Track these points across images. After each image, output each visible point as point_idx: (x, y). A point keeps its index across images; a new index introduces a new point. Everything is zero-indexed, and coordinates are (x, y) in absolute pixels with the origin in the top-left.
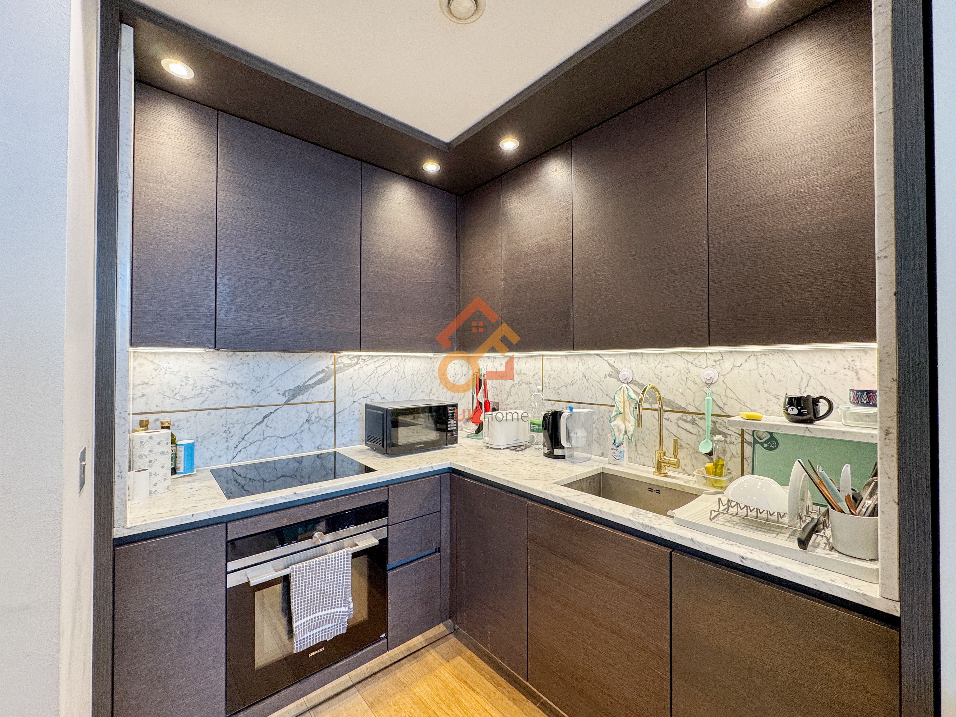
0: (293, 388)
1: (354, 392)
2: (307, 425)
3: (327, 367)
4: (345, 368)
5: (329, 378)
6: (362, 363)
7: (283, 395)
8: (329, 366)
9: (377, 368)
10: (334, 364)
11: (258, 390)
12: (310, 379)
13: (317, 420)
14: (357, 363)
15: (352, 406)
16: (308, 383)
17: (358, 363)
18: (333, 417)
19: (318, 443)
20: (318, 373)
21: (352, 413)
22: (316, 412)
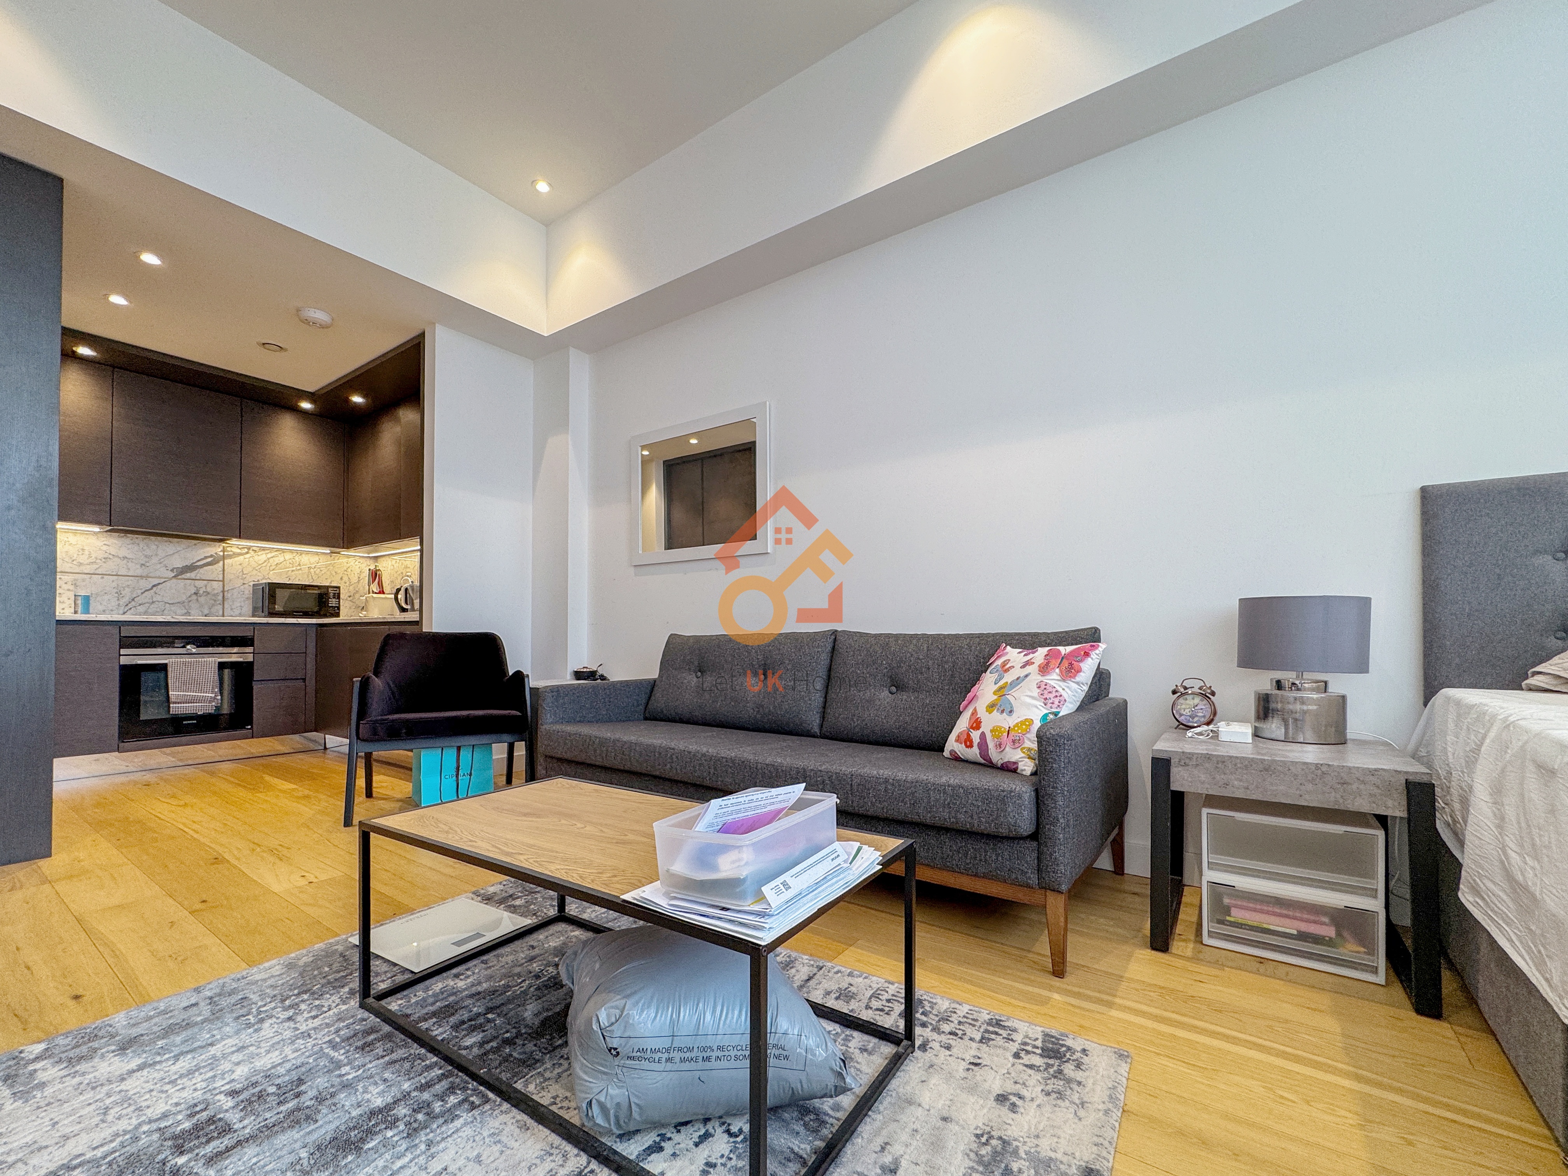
0: (181, 566)
1: (244, 577)
2: (194, 597)
3: (216, 554)
4: (235, 556)
5: (218, 562)
6: (253, 553)
7: (172, 570)
8: (219, 553)
9: (269, 559)
10: (224, 551)
11: (148, 564)
12: (199, 561)
13: (205, 594)
14: (247, 553)
15: (242, 588)
16: (196, 564)
18: (221, 594)
19: (206, 612)
20: (206, 557)
21: (242, 594)
22: (204, 588)
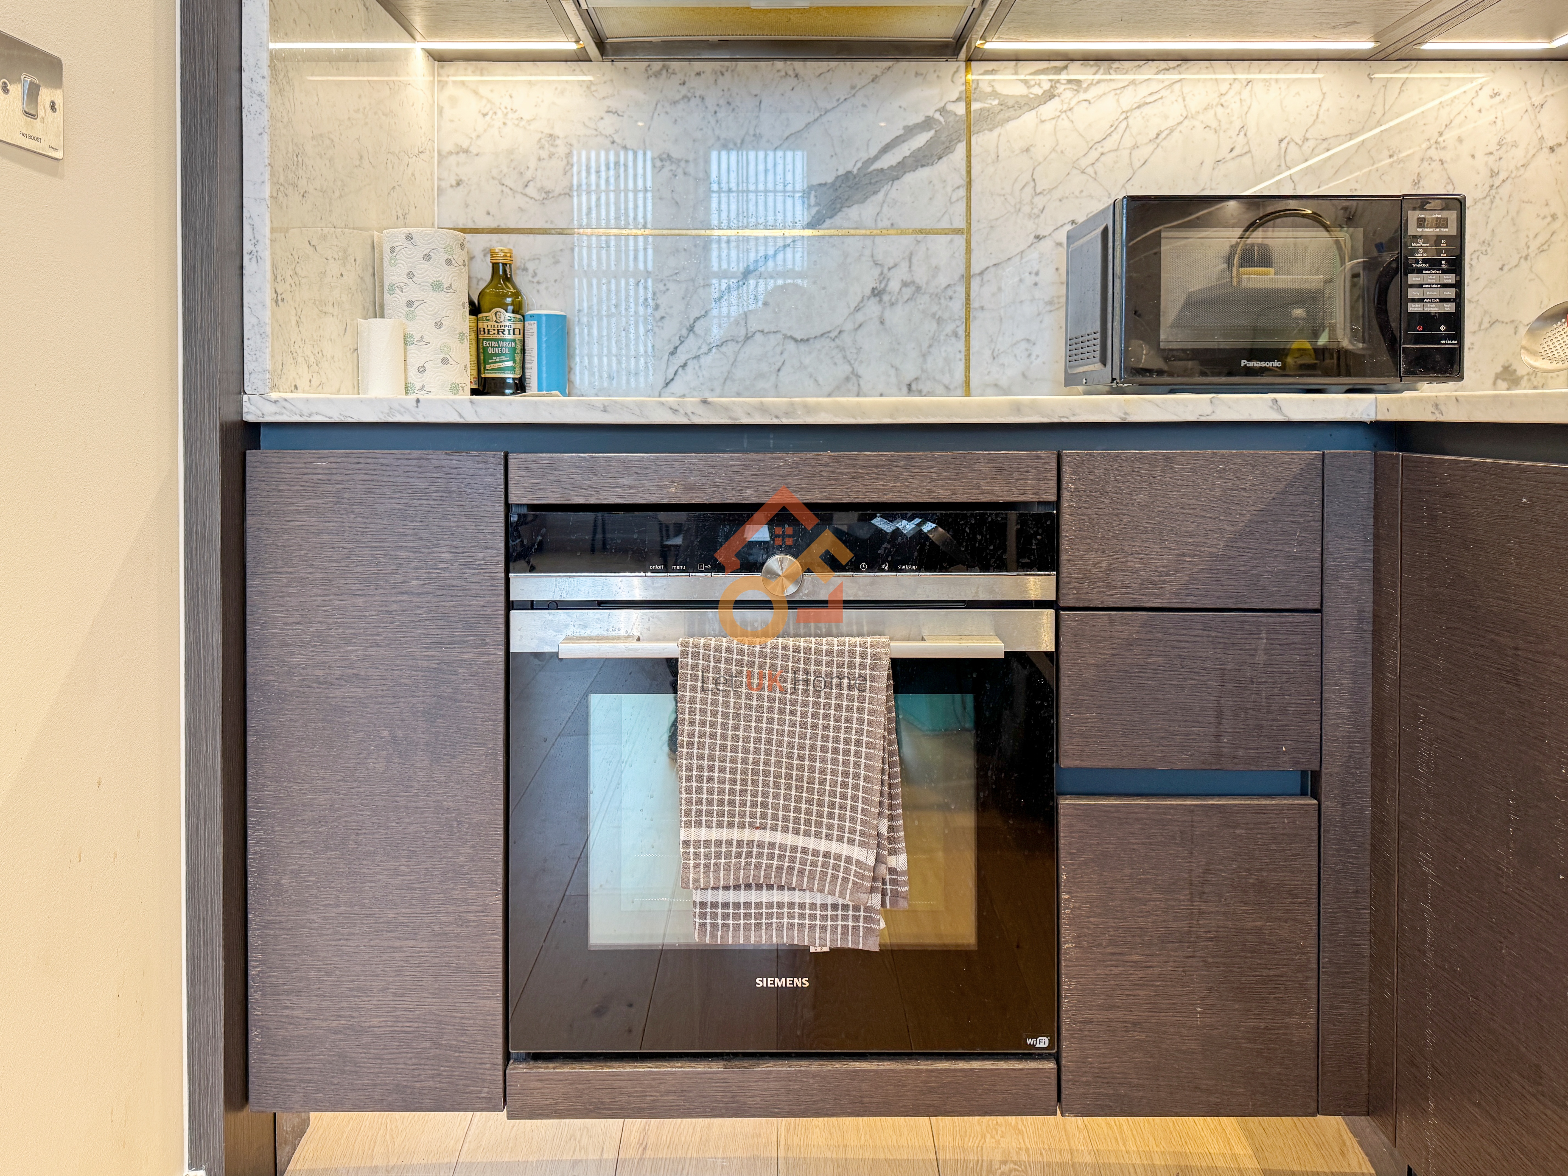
0: (830, 179)
1: (1040, 201)
2: (873, 308)
3: (942, 110)
4: (1006, 114)
5: (948, 149)
6: (1068, 94)
7: (803, 201)
8: (951, 107)
9: (1126, 115)
10: (967, 98)
12: (886, 149)
13: (908, 292)
14: (1050, 95)
15: (1033, 255)
16: (878, 165)
17: (1052, 97)
18: (961, 289)
19: (910, 371)
20: (910, 131)
21: (1029, 280)
22: (904, 265)
